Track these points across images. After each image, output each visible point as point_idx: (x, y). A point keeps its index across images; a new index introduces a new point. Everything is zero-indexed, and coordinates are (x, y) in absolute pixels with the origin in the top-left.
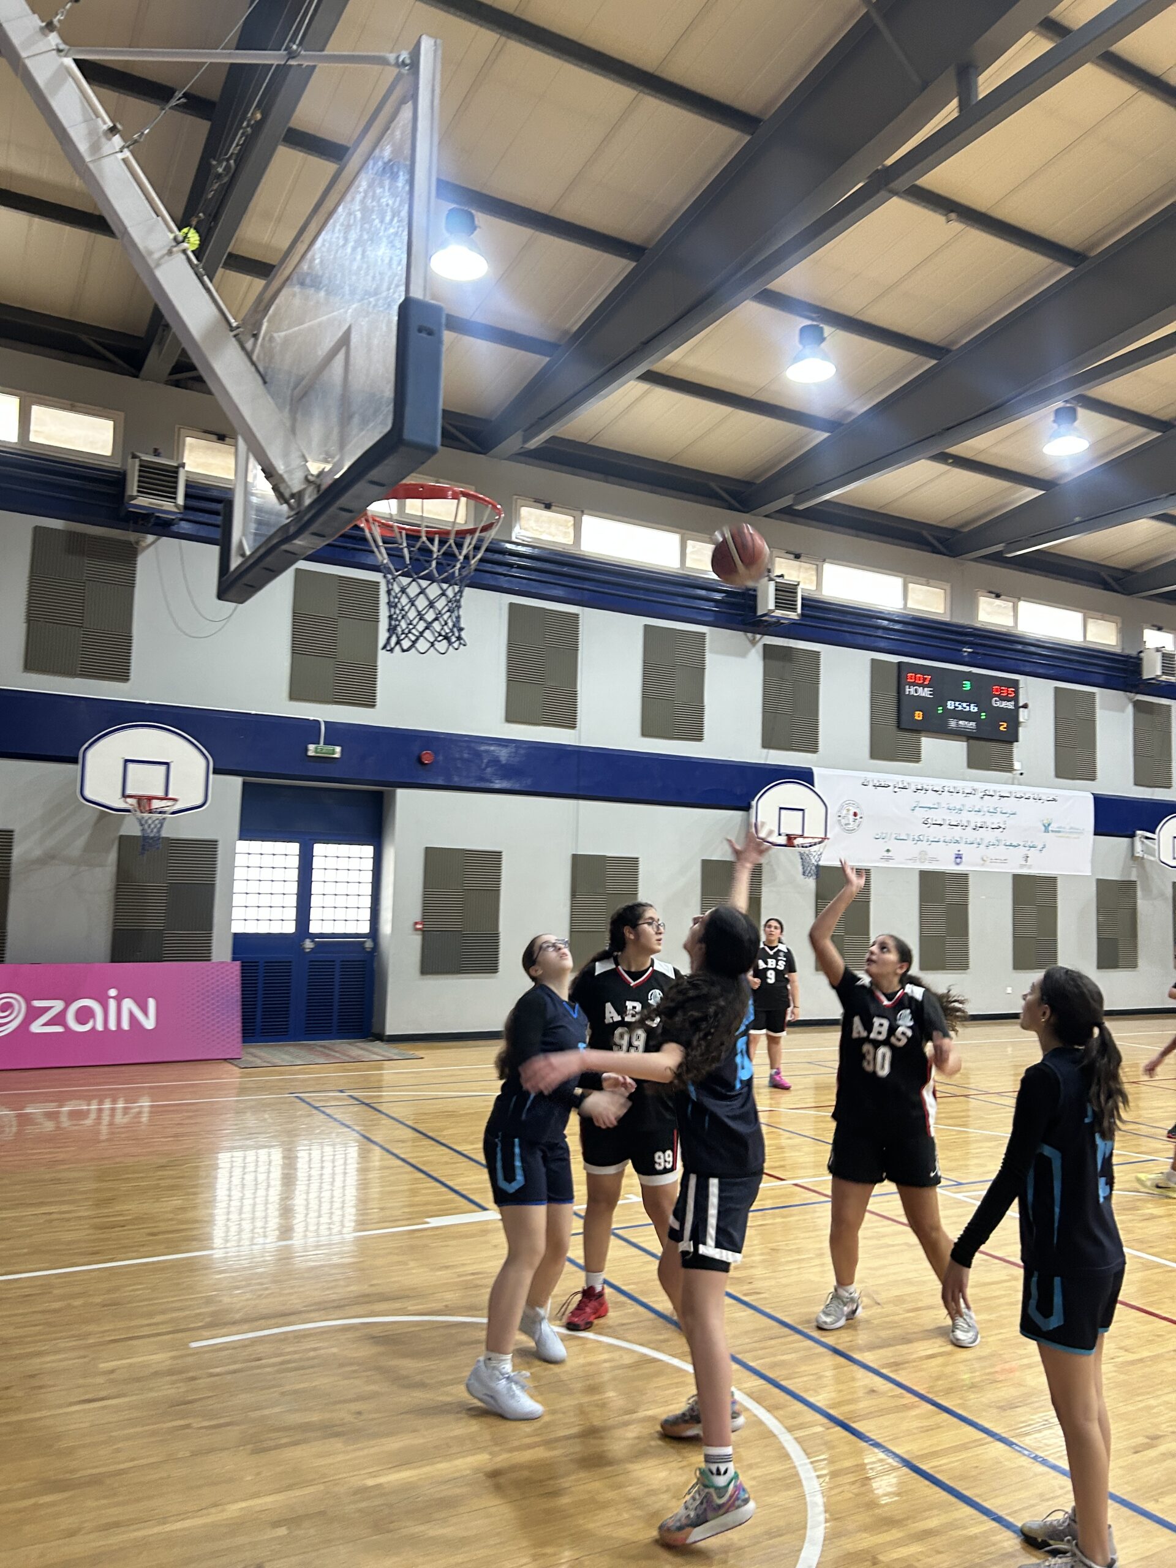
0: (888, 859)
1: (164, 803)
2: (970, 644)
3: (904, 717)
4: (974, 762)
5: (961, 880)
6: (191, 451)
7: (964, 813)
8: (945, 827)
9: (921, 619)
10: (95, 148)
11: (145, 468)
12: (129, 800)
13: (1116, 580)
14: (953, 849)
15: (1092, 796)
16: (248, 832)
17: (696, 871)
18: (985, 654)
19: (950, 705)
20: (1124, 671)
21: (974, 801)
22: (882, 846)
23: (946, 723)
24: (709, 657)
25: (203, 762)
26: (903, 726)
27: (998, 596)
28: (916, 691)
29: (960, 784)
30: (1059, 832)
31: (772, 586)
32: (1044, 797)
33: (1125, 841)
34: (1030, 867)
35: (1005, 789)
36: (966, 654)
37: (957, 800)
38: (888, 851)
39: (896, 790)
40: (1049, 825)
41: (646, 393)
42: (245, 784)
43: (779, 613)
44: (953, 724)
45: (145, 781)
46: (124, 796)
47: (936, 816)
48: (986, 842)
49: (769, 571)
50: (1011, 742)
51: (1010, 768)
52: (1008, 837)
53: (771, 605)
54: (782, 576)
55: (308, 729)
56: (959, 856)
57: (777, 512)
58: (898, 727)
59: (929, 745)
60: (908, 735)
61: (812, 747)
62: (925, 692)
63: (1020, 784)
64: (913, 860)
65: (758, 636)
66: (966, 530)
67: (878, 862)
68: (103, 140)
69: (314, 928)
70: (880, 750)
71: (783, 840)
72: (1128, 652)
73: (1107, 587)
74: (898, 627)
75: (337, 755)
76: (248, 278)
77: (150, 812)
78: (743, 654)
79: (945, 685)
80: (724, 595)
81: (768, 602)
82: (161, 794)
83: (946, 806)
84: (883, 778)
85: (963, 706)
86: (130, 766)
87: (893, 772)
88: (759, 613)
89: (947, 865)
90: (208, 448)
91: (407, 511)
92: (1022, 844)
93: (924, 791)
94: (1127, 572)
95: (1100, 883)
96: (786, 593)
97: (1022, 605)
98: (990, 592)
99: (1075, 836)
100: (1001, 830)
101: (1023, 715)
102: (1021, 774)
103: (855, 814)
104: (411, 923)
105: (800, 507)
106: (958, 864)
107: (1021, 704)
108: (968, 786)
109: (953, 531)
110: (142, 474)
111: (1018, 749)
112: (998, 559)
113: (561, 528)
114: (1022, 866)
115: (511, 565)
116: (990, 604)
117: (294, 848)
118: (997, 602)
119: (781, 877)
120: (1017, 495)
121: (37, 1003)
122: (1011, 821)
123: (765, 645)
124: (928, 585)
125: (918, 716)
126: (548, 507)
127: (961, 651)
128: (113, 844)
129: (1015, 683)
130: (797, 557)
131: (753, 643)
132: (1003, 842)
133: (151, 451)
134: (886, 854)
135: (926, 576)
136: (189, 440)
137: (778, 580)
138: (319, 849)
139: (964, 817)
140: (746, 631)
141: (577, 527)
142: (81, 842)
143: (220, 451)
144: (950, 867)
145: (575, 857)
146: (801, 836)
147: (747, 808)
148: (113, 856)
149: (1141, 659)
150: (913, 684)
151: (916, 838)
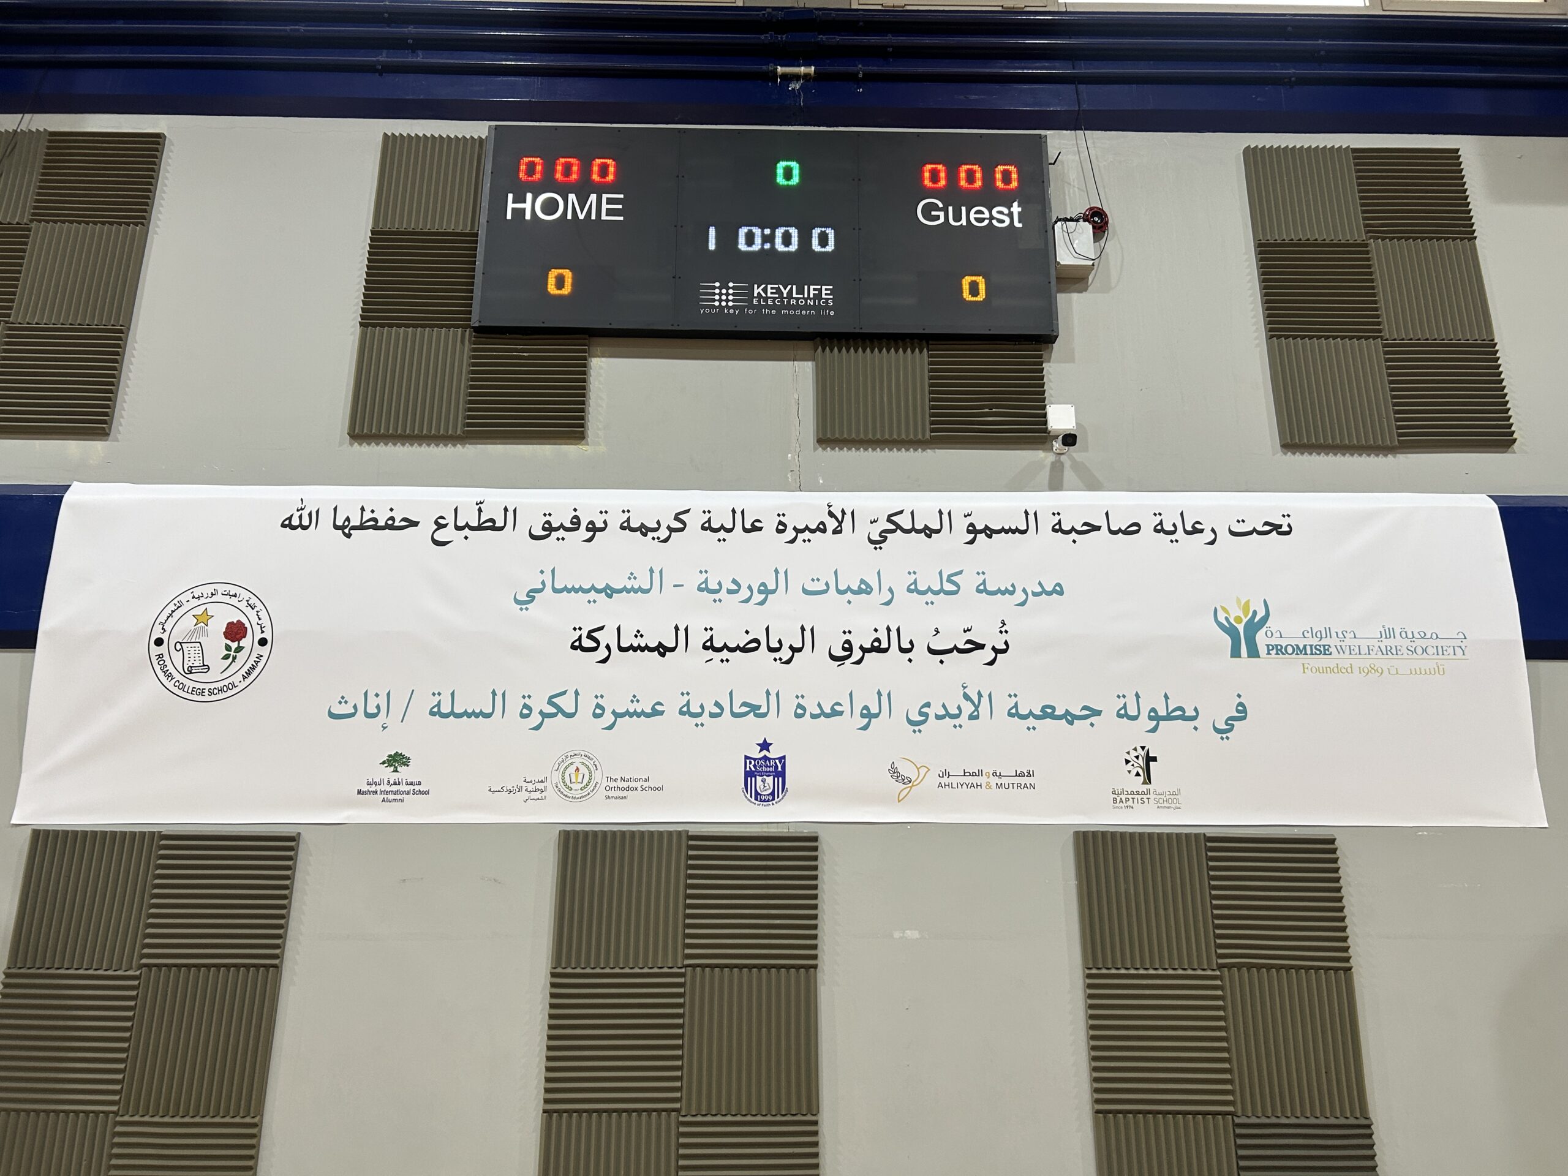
2: (810, 54)
7: (787, 600)
8: (689, 657)
14: (737, 740)
15: (1495, 507)
19: (713, 239)
21: (835, 556)
28: (550, 209)
32: (1217, 524)
34: (1171, 801)
36: (795, 86)
37: (752, 561)
39: (440, 536)
47: (637, 619)
56: (766, 768)
62: (595, 209)
83: (694, 581)
93: (583, 533)
100: (986, 654)
101: (1077, 243)
102: (1066, 443)
103: (235, 631)
106: (763, 798)
107: (1064, 211)
108: (807, 505)
114: (1119, 797)
125: (560, 283)
132: (1003, 705)
134: (387, 773)
151: (540, 704)
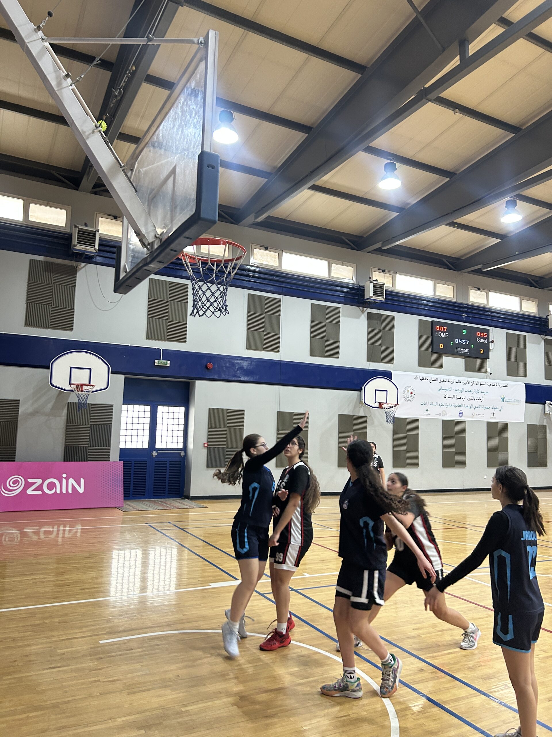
0: (427, 414)
1: (89, 387)
2: (466, 312)
3: (434, 347)
4: (468, 368)
5: (463, 424)
6: (101, 224)
7: (464, 392)
8: (454, 399)
9: (442, 300)
10: (59, 84)
11: (81, 232)
12: (72, 386)
13: (536, 281)
14: (458, 410)
15: (525, 385)
16: (127, 400)
17: (336, 420)
18: (472, 317)
19: (457, 341)
20: (540, 325)
21: (468, 387)
22: (425, 408)
23: (455, 350)
24: (342, 319)
25: (107, 368)
26: (434, 351)
27: (479, 289)
28: (440, 334)
29: (461, 379)
30: (509, 401)
31: (371, 285)
32: (502, 385)
33: (541, 405)
34: (495, 418)
35: (483, 381)
36: (464, 317)
37: (460, 386)
38: (427, 410)
39: (431, 381)
40: (504, 398)
41: (312, 195)
42: (125, 378)
43: (375, 298)
44: (458, 350)
45: (80, 377)
46: (70, 384)
47: (450, 394)
48: (474, 406)
49: (370, 278)
50: (486, 359)
51: (485, 371)
52: (483, 404)
53: (371, 294)
54: (376, 280)
55: (155, 353)
56: (461, 413)
57: (374, 250)
58: (432, 352)
59: (446, 360)
60: (437, 355)
61: (391, 362)
62: (445, 335)
63: (490, 379)
64: (440, 415)
65: (365, 309)
66: (463, 258)
67: (422, 415)
68: (63, 80)
69: (158, 446)
70: (423, 362)
71: (377, 405)
72: (541, 316)
73: (531, 285)
74: (431, 304)
75: (168, 365)
76: (128, 144)
77: (82, 391)
78: (358, 317)
79: (454, 331)
80: (349, 289)
81: (369, 293)
82: (87, 383)
83: (455, 389)
84: (424, 376)
85: (462, 342)
86: (73, 370)
87: (429, 373)
88: (365, 298)
89: (455, 417)
90: (109, 222)
91: (201, 251)
92: (491, 407)
93: (444, 382)
94: (541, 278)
95: (529, 426)
96: (378, 288)
97: (491, 294)
98: (475, 288)
99: (517, 403)
100: (481, 400)
101: (491, 345)
102: (491, 374)
103: (411, 393)
104: (202, 444)
105: (385, 248)
106: (460, 417)
107: (490, 341)
108: (465, 380)
109: (458, 259)
110: (79, 235)
111: (489, 361)
112: (479, 272)
113: (272, 258)
114: (491, 418)
115: (249, 276)
116: (476, 293)
117: (148, 408)
118: (479, 292)
119: (376, 423)
120: (487, 242)
121: (30, 480)
122: (486, 397)
123: (368, 313)
124: (446, 284)
125: (441, 346)
126: (266, 249)
127: (462, 315)
128: (65, 406)
129: (487, 331)
130: (383, 271)
131: (363, 312)
132: (482, 406)
133: (84, 224)
134: (426, 412)
135: (445, 280)
136: (100, 219)
137: (374, 282)
138: (160, 409)
139: (463, 395)
140: (359, 306)
141: (280, 258)
142: (50, 405)
143: (115, 224)
144: (457, 418)
145: (279, 413)
146: (386, 403)
147: (360, 390)
148: (65, 412)
149: (548, 319)
150: (439, 331)
151: (441, 404)
